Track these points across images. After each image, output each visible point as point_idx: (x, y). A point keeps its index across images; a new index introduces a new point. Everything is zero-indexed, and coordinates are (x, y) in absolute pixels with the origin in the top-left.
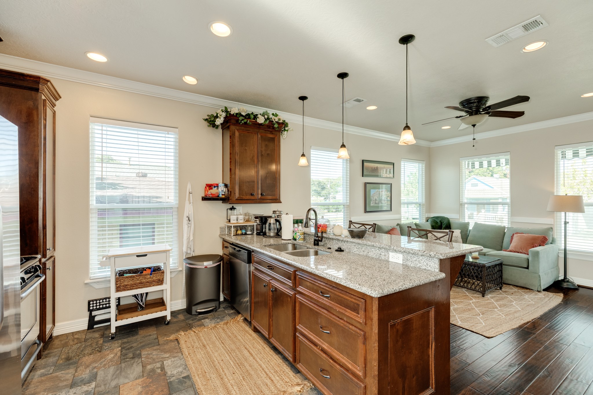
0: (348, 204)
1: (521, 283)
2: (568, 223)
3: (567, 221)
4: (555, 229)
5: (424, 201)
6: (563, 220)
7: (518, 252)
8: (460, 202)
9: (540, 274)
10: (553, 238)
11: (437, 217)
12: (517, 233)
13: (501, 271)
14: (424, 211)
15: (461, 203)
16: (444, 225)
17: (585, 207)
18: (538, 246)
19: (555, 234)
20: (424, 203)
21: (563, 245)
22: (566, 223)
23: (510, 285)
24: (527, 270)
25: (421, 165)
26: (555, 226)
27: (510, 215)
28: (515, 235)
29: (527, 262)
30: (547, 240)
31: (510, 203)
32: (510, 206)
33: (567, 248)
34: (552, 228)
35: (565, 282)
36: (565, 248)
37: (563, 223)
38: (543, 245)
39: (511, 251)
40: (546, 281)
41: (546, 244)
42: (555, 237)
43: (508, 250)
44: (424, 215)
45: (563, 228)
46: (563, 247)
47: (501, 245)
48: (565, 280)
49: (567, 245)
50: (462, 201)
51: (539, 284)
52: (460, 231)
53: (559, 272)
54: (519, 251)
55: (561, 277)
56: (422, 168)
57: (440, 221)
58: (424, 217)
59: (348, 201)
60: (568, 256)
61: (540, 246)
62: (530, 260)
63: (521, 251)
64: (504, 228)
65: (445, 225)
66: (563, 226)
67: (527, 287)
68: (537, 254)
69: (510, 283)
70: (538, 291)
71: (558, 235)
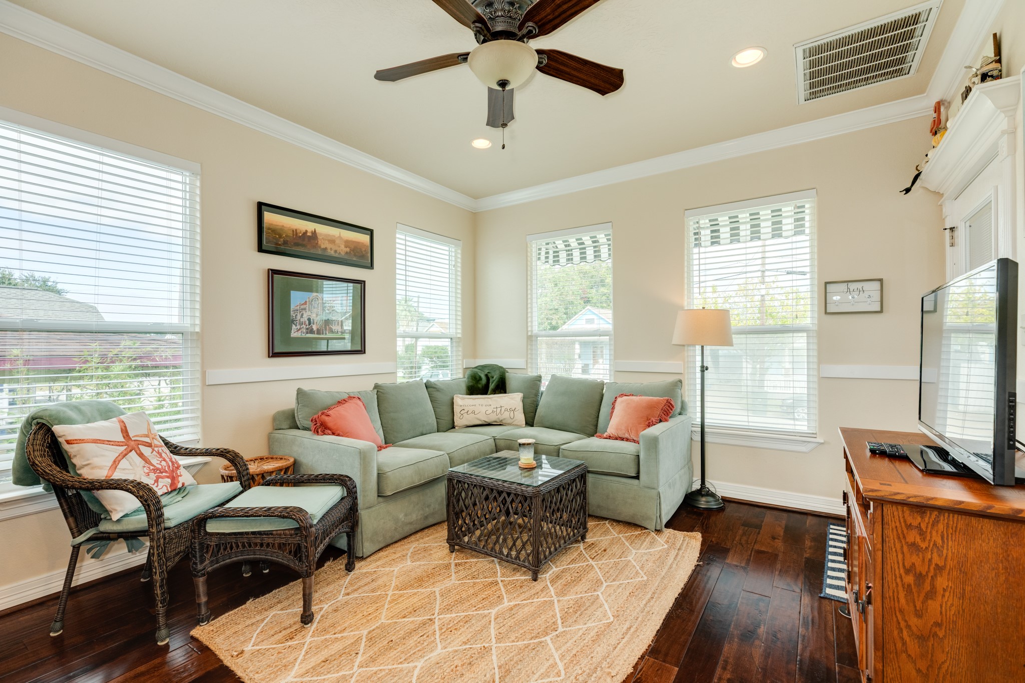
0: (197, 329)
1: (626, 513)
2: (707, 369)
3: (705, 365)
4: (686, 382)
5: (459, 331)
6: (699, 364)
7: (622, 439)
8: (527, 332)
9: (661, 490)
10: (683, 403)
11: (483, 367)
12: (622, 395)
13: (583, 493)
14: (460, 353)
15: (529, 334)
16: (492, 383)
17: (734, 336)
18: (657, 423)
19: (687, 393)
20: (459, 336)
21: (699, 415)
22: (704, 369)
23: (606, 519)
24: (635, 482)
25: (453, 250)
26: (686, 377)
27: (612, 358)
28: (619, 400)
29: (637, 463)
30: (673, 407)
31: (613, 332)
32: (613, 337)
33: (707, 421)
34: (680, 381)
35: (703, 496)
36: (701, 422)
37: (698, 370)
38: (666, 420)
39: (609, 437)
40: (670, 503)
41: (670, 417)
42: (686, 399)
43: (605, 435)
44: (460, 362)
45: (699, 381)
46: (699, 420)
47: (595, 423)
48: (703, 492)
49: (707, 416)
50: (532, 331)
51: (658, 515)
52: (520, 395)
53: (693, 472)
54: (623, 436)
55: (697, 486)
56: (456, 257)
57: (486, 376)
58: (460, 367)
59: (198, 321)
60: (708, 439)
61: (661, 421)
62: (641, 457)
63: (627, 436)
64: (602, 385)
65: (495, 382)
66: (699, 375)
67: (638, 523)
68: (654, 443)
69: (604, 514)
70: (656, 530)
71: (691, 395)
